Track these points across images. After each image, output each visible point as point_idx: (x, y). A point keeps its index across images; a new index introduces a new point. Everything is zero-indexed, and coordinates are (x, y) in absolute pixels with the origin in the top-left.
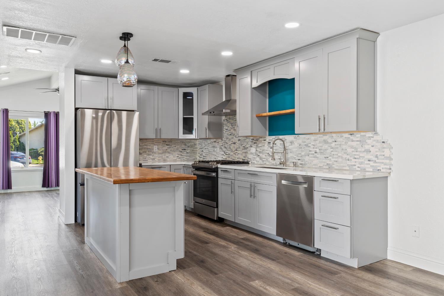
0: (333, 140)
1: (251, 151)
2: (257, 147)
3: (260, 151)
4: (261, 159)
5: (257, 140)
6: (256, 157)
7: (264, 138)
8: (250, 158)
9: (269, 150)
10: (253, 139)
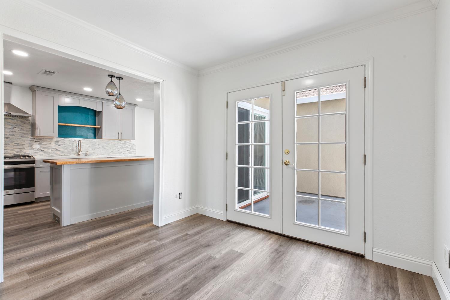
0: (111, 142)
1: (33, 147)
2: (40, 144)
3: (44, 147)
4: (45, 152)
5: (41, 139)
6: (38, 151)
7: (51, 138)
8: (29, 152)
9: (57, 147)
10: (34, 139)
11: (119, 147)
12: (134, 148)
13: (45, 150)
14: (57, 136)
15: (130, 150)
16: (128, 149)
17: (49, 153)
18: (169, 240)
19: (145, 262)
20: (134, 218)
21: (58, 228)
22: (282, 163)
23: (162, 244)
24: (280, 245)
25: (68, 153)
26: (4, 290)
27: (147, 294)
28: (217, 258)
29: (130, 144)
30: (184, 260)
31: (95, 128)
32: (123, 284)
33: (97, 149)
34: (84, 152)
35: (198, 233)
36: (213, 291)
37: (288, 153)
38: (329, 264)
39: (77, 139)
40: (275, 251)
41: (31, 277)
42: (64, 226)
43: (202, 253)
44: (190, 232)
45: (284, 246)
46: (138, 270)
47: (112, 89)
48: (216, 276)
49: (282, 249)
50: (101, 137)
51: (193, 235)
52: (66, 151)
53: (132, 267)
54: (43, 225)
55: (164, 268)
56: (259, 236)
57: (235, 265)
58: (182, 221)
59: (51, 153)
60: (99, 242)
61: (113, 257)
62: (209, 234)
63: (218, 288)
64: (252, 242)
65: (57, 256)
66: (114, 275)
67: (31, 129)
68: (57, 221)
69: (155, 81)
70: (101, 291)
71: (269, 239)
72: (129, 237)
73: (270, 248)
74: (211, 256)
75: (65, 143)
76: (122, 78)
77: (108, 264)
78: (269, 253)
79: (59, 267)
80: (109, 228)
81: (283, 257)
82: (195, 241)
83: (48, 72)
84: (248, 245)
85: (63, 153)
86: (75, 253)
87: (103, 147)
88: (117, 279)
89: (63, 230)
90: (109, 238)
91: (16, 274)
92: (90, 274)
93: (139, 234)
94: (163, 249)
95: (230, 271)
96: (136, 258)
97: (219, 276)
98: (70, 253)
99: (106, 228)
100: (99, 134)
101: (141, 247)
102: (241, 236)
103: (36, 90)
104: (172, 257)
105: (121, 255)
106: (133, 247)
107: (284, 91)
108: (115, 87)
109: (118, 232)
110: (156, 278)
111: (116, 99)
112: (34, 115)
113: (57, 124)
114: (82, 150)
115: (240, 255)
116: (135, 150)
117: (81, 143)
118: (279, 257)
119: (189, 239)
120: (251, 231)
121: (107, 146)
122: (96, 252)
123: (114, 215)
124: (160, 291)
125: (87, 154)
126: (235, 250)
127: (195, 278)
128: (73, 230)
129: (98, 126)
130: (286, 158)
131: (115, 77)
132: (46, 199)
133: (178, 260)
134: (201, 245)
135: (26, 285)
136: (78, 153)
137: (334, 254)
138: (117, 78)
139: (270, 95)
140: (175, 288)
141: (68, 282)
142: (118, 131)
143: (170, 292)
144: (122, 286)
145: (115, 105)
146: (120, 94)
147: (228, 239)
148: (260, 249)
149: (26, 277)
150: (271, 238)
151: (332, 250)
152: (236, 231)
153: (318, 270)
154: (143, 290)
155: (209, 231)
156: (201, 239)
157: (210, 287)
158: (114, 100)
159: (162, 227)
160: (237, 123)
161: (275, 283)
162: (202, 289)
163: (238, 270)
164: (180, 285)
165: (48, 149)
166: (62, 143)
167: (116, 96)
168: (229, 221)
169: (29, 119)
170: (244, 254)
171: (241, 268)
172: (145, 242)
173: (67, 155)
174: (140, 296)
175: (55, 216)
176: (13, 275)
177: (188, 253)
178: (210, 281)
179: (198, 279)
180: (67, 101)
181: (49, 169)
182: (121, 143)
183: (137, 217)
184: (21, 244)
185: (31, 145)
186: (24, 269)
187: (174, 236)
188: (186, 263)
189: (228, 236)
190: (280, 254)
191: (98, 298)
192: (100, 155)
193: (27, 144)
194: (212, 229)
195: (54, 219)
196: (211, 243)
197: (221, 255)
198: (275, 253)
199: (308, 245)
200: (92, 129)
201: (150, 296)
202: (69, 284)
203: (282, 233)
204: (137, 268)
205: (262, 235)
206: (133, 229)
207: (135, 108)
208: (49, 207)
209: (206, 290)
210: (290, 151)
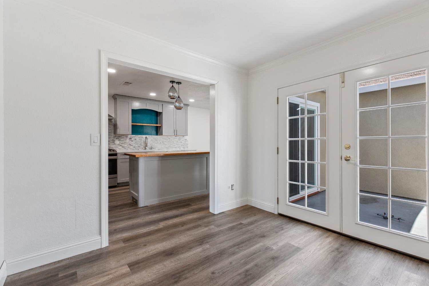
0: (169, 138)
1: (115, 143)
2: (119, 140)
3: (122, 143)
4: (123, 147)
5: (120, 137)
6: (118, 146)
7: (126, 136)
8: (112, 147)
9: (131, 142)
10: (116, 136)
11: (175, 142)
12: (187, 143)
13: (123, 145)
14: (131, 134)
15: (184, 145)
16: (181, 144)
17: (125, 147)
18: (226, 227)
19: (209, 244)
20: (193, 204)
21: (137, 208)
22: (341, 158)
23: (220, 230)
24: (341, 245)
25: (138, 147)
26: (110, 252)
27: (215, 273)
28: (275, 250)
29: (183, 140)
30: (242, 247)
31: (157, 127)
32: (194, 261)
33: (159, 144)
34: (149, 147)
35: (251, 223)
36: (276, 280)
37: (348, 148)
38: (406, 273)
39: (144, 136)
40: (336, 250)
41: (126, 245)
42: (141, 207)
43: (259, 243)
44: (244, 222)
45: (346, 246)
46: (204, 250)
47: (173, 93)
48: (277, 267)
49: (342, 249)
50: (162, 134)
51: (247, 225)
52: (137, 146)
53: (198, 247)
54: (125, 205)
55: (226, 252)
56: (315, 233)
57: (294, 258)
58: (235, 211)
59: (126, 147)
60: (169, 223)
61: (182, 237)
62: (262, 225)
63: (280, 278)
64: (308, 238)
65: (140, 231)
66: (186, 252)
67: (113, 129)
68: (135, 202)
69: (210, 83)
70: (177, 264)
71: (327, 237)
72: (191, 221)
73: (330, 246)
74: (268, 247)
75: (136, 139)
76: (181, 83)
77: (179, 242)
78: (330, 252)
79: (142, 240)
80: (174, 211)
81: (347, 257)
82: (249, 230)
83: (127, 83)
84: (304, 240)
85: (135, 147)
86: (152, 229)
87: (163, 142)
88: (189, 256)
89: (140, 210)
90: (175, 220)
91: (115, 241)
92: (167, 249)
93: (199, 219)
94: (222, 235)
95: (290, 264)
96: (200, 240)
97: (279, 267)
98: (149, 229)
99: (172, 211)
100: (160, 132)
101: (202, 230)
102: (295, 230)
103: (116, 98)
104: (231, 243)
105: (187, 236)
106: (197, 229)
107: (343, 82)
108: (175, 91)
109: (181, 216)
110: (221, 260)
111: (176, 102)
112: (116, 117)
113: (131, 124)
114: (148, 145)
115: (297, 250)
116: (188, 144)
117: (147, 139)
118: (342, 257)
119: (244, 228)
120: (305, 227)
121: (166, 142)
122: (168, 231)
123: (176, 201)
124: (226, 272)
125: (151, 148)
126: (292, 244)
127: (256, 265)
128: (147, 211)
129: (159, 124)
130: (346, 153)
131: (175, 82)
132: (126, 184)
133: (237, 247)
134: (257, 235)
135: (123, 251)
136: (145, 147)
137: (412, 262)
138: (177, 83)
139: (326, 88)
140: (240, 272)
141: (151, 252)
142: (175, 129)
143: (235, 274)
144: (193, 262)
145: (176, 106)
146: (179, 97)
147: (282, 232)
148: (318, 246)
149: (122, 245)
150: (329, 235)
151: (409, 257)
152: (289, 225)
153: (392, 277)
154: (212, 269)
155: (262, 222)
156: (255, 229)
157: (272, 276)
158: (175, 102)
159: (217, 214)
160: (288, 118)
161: (342, 283)
162: (264, 276)
163: (298, 263)
164: (243, 270)
165: (125, 144)
166: (134, 139)
167: (176, 99)
168: (281, 215)
169: (112, 121)
170: (302, 249)
171: (301, 262)
172: (206, 227)
173: (137, 149)
174: (210, 274)
175: (133, 198)
176: (114, 242)
177: (246, 241)
178: (271, 270)
179: (259, 266)
180: (137, 105)
181: (128, 160)
182: (176, 139)
183: (194, 204)
184: (114, 218)
185: (113, 141)
186: (120, 238)
187: (230, 224)
188: (245, 250)
189: (282, 230)
190: (342, 253)
191: (176, 269)
192: (161, 149)
193: (111, 140)
194: (265, 221)
195: (132, 200)
196: (266, 234)
197: (278, 246)
198: (336, 253)
199: (375, 248)
200: (154, 127)
201: (218, 275)
202: (152, 254)
203: (341, 232)
204: (203, 248)
205: (318, 232)
206: (194, 214)
207: (188, 107)
208: (128, 190)
209: (269, 278)
210: (351, 146)
